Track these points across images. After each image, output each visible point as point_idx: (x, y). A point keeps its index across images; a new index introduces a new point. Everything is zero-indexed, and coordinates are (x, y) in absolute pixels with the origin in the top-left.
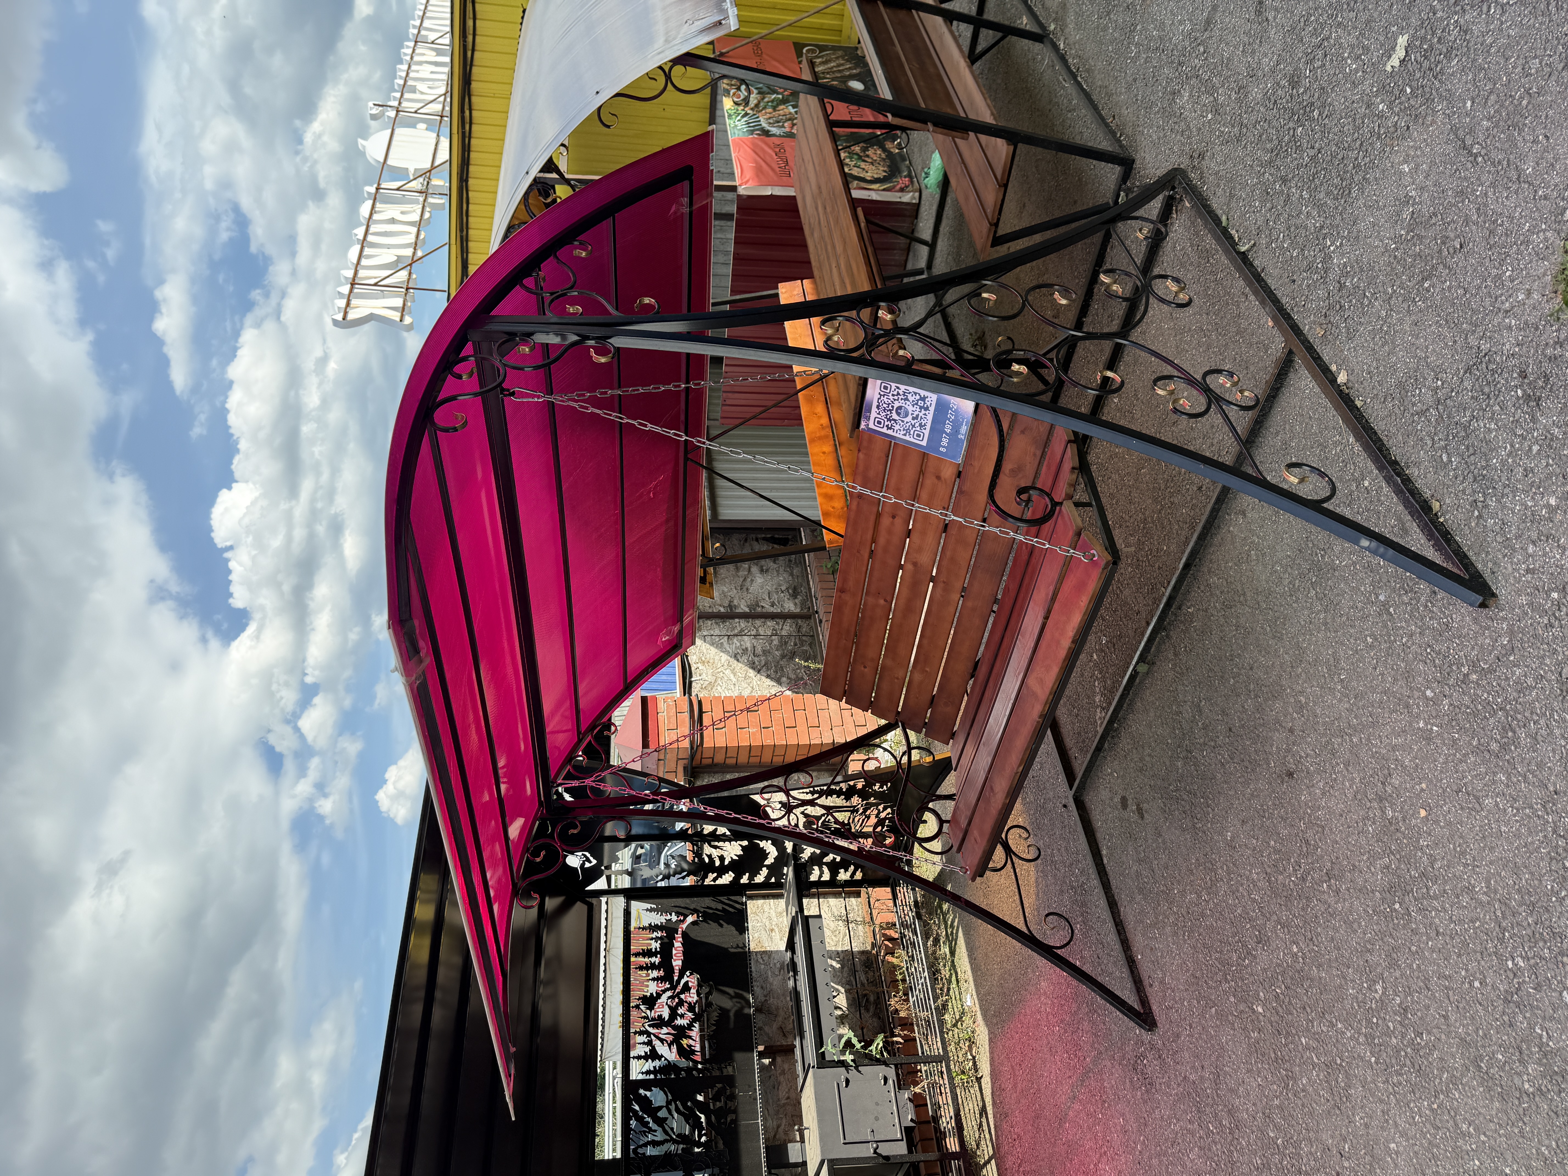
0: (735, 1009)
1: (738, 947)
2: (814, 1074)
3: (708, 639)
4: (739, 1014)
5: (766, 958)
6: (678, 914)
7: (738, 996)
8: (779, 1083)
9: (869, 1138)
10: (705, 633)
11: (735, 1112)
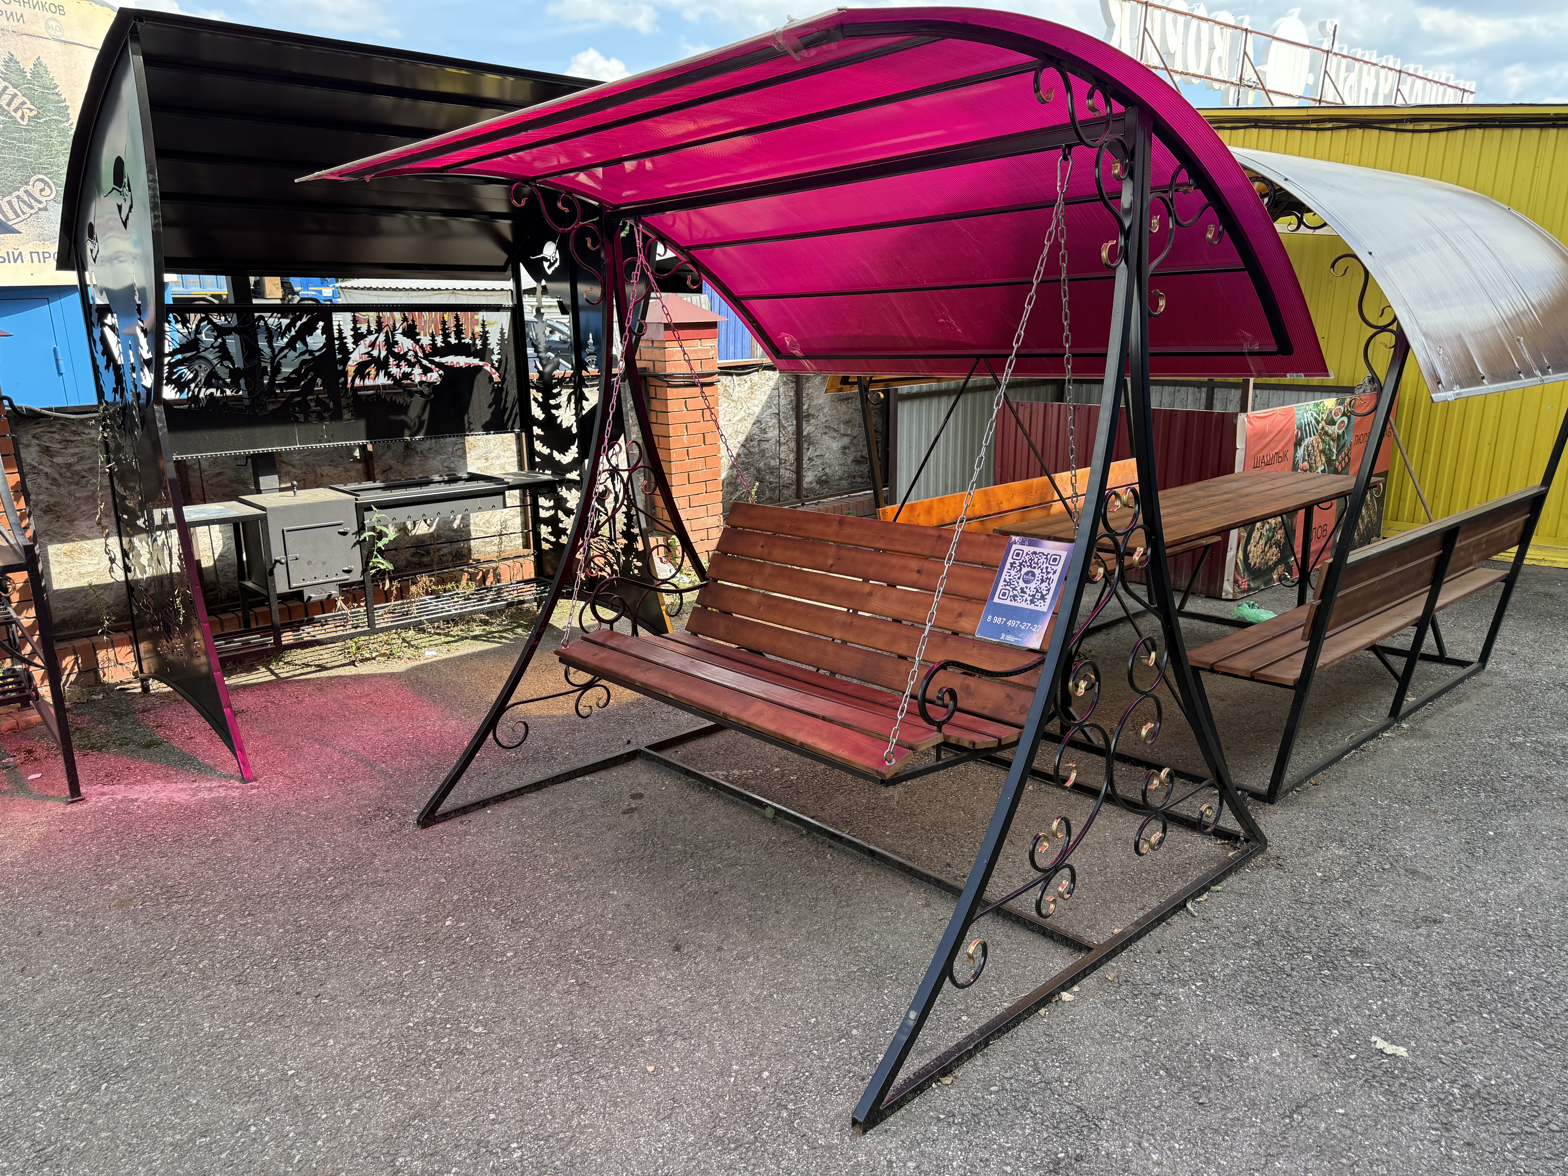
0: (409, 421)
1: (470, 423)
2: (349, 500)
3: (776, 393)
4: (404, 425)
5: (459, 453)
6: (500, 361)
7: (421, 424)
8: (336, 467)
9: (290, 556)
10: (781, 389)
11: (307, 421)
